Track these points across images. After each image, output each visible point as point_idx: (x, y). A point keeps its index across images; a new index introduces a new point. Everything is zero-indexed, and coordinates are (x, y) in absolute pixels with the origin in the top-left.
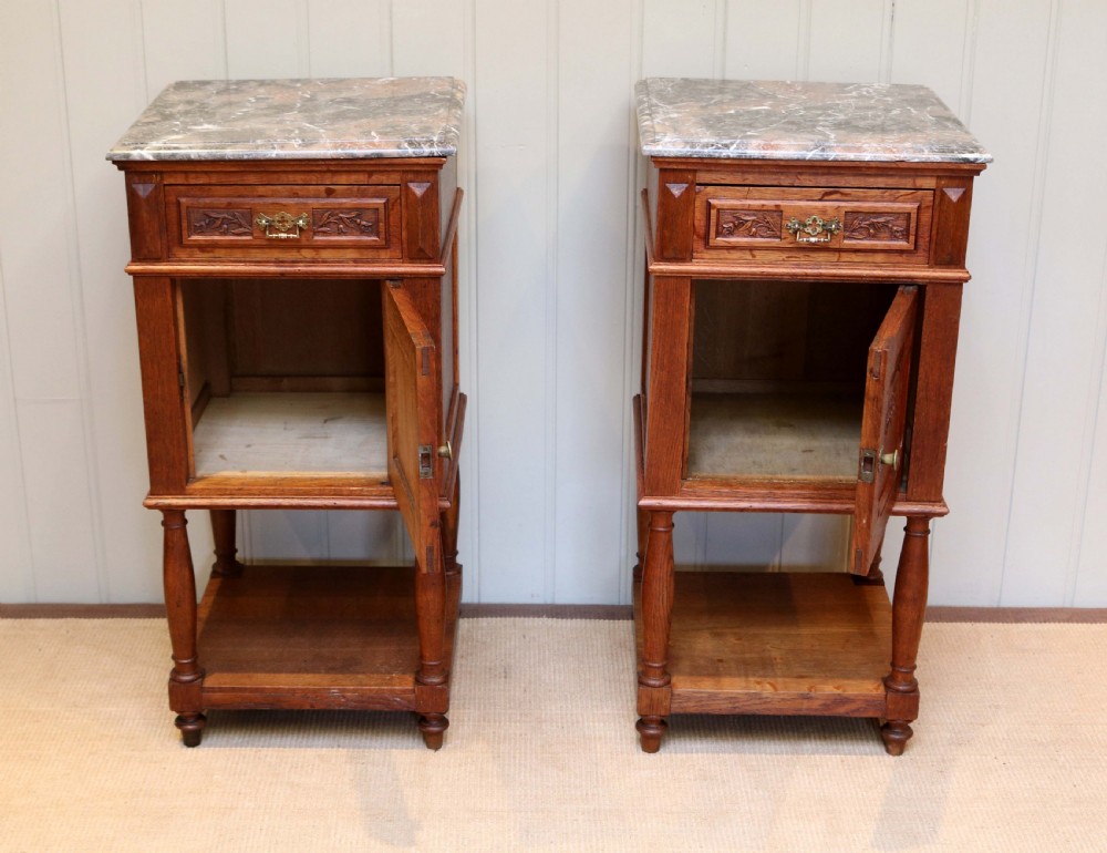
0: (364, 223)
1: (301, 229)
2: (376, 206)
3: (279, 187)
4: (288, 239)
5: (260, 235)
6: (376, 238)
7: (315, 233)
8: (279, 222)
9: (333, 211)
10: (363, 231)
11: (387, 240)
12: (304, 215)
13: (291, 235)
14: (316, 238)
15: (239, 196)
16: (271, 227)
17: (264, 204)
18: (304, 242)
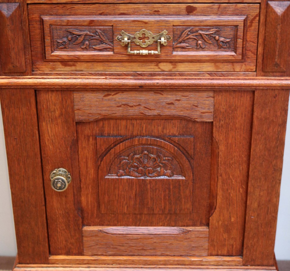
0: (222, 39)
1: (162, 46)
2: (235, 24)
3: (141, 6)
4: (150, 55)
5: (122, 51)
6: (233, 53)
7: (174, 49)
8: (140, 38)
9: (193, 28)
10: (220, 46)
11: (243, 55)
12: (165, 32)
13: (152, 52)
14: (175, 53)
15: (101, 14)
16: (132, 44)
17: (126, 21)
18: (163, 58)
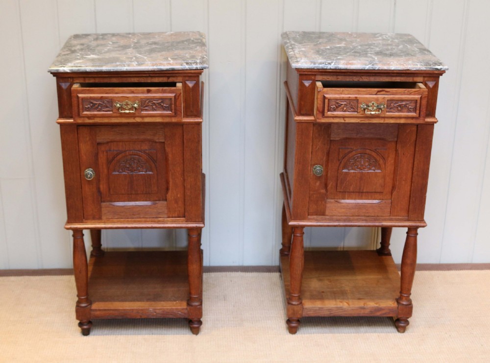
0: (165, 105)
1: (136, 108)
2: (170, 98)
4: (130, 113)
5: (116, 111)
6: (171, 112)
7: (142, 110)
8: (125, 105)
9: (150, 100)
10: (164, 109)
11: (175, 113)
12: (137, 102)
13: (131, 111)
14: (142, 112)
15: (106, 93)
16: (122, 108)
17: (118, 97)
18: (137, 114)
